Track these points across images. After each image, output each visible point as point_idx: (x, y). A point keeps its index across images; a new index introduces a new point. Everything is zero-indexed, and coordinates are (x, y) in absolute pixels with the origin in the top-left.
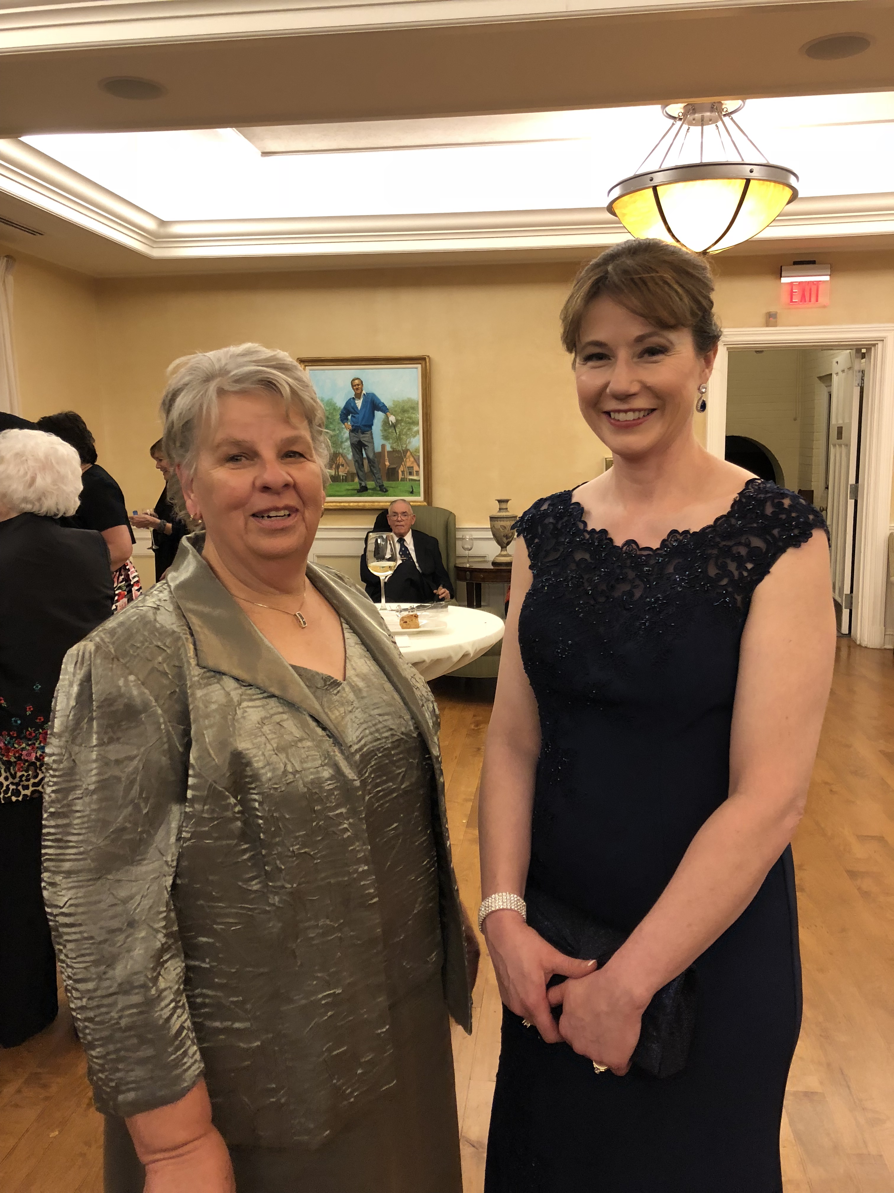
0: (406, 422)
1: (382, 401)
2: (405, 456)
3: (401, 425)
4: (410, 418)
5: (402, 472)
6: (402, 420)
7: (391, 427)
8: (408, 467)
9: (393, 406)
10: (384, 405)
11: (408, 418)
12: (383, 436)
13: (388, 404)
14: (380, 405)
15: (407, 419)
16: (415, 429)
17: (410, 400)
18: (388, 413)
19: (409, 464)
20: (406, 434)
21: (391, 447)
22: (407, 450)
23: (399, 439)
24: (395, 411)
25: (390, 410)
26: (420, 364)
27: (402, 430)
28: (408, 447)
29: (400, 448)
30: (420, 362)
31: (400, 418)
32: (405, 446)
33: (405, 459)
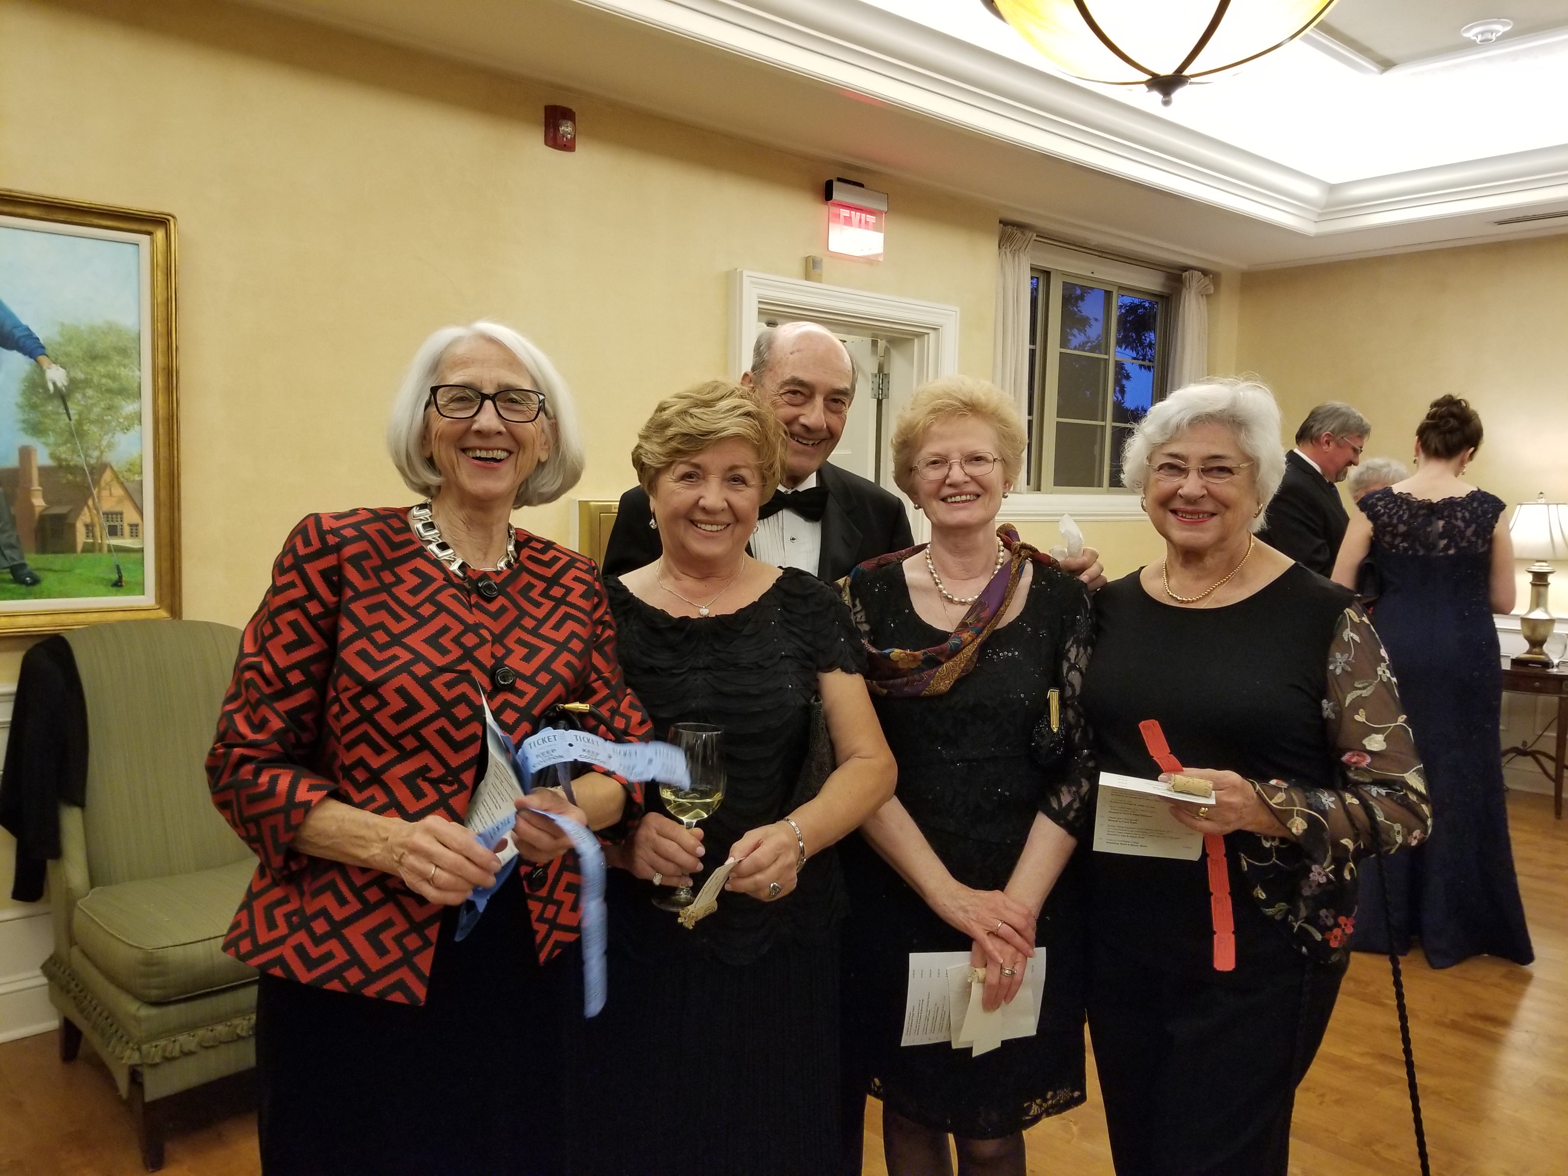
0: (99, 388)
1: (25, 321)
2: (97, 483)
3: (84, 395)
4: (114, 378)
5: (87, 526)
6: (87, 383)
7: (49, 397)
8: (106, 514)
9: (58, 339)
10: (30, 335)
11: (108, 376)
12: (24, 421)
13: (42, 333)
14: (18, 333)
15: (104, 381)
16: (129, 408)
17: (111, 329)
18: (42, 358)
19: (107, 505)
20: (100, 421)
21: (53, 456)
22: (104, 467)
23: (76, 434)
24: (68, 355)
25: (49, 351)
26: (150, 233)
27: (89, 409)
28: (110, 457)
29: (79, 460)
30: (149, 228)
31: (80, 376)
32: (96, 454)
33: (95, 492)
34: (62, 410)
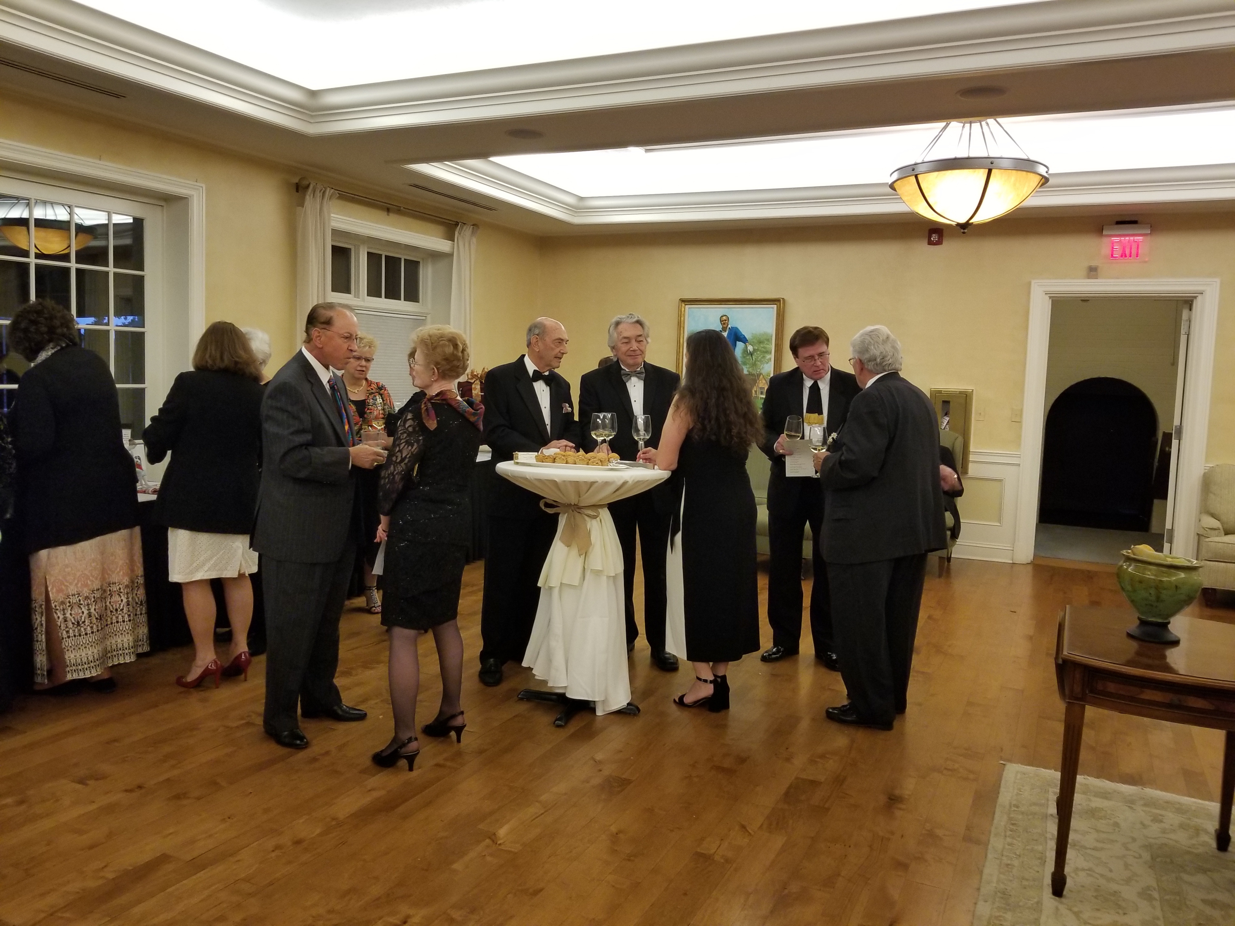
0: (760, 351)
1: (743, 334)
2: (758, 379)
4: (765, 348)
5: (755, 391)
6: (758, 350)
7: (748, 354)
9: (751, 338)
10: (745, 337)
11: (763, 347)
14: (742, 337)
15: (762, 349)
16: (768, 357)
17: (765, 334)
18: (747, 344)
19: (761, 386)
20: (760, 361)
21: (748, 371)
22: (761, 374)
23: (754, 365)
24: (753, 342)
25: (749, 341)
26: (776, 304)
27: (758, 357)
28: (763, 372)
29: (754, 372)
30: (776, 303)
32: (759, 370)
33: (758, 381)
34: (751, 358)
